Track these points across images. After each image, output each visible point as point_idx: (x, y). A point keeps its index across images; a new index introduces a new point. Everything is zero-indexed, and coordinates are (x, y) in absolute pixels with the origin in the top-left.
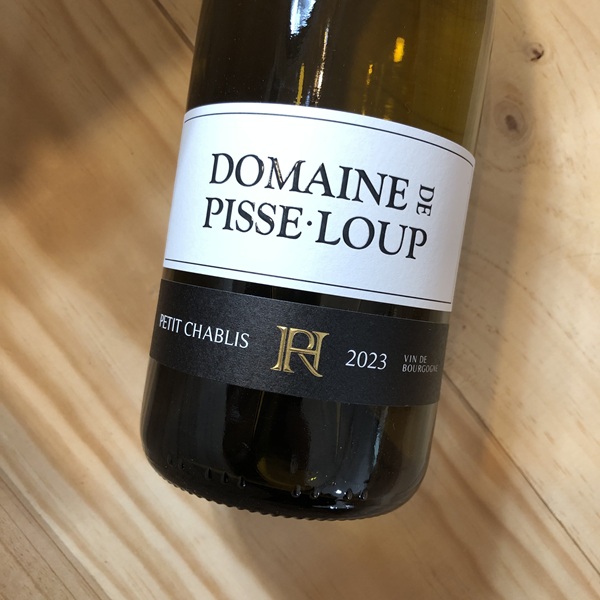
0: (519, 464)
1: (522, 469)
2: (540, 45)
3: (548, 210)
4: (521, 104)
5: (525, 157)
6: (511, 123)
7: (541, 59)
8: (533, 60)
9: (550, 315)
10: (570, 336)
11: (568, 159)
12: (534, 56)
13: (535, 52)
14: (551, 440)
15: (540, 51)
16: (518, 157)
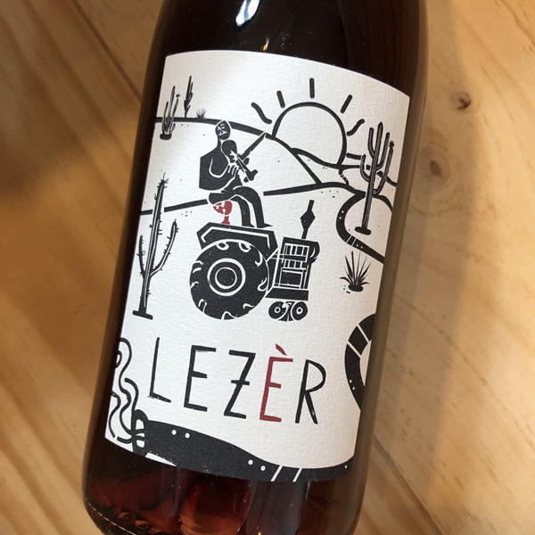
0: (426, 507)
1: (430, 513)
2: (467, 95)
3: (468, 255)
4: (446, 150)
5: (447, 202)
6: (435, 169)
7: (469, 108)
8: (459, 108)
9: (465, 359)
10: (484, 382)
11: (491, 207)
12: (460, 105)
13: (462, 101)
14: (461, 485)
15: (467, 101)
16: (440, 202)
